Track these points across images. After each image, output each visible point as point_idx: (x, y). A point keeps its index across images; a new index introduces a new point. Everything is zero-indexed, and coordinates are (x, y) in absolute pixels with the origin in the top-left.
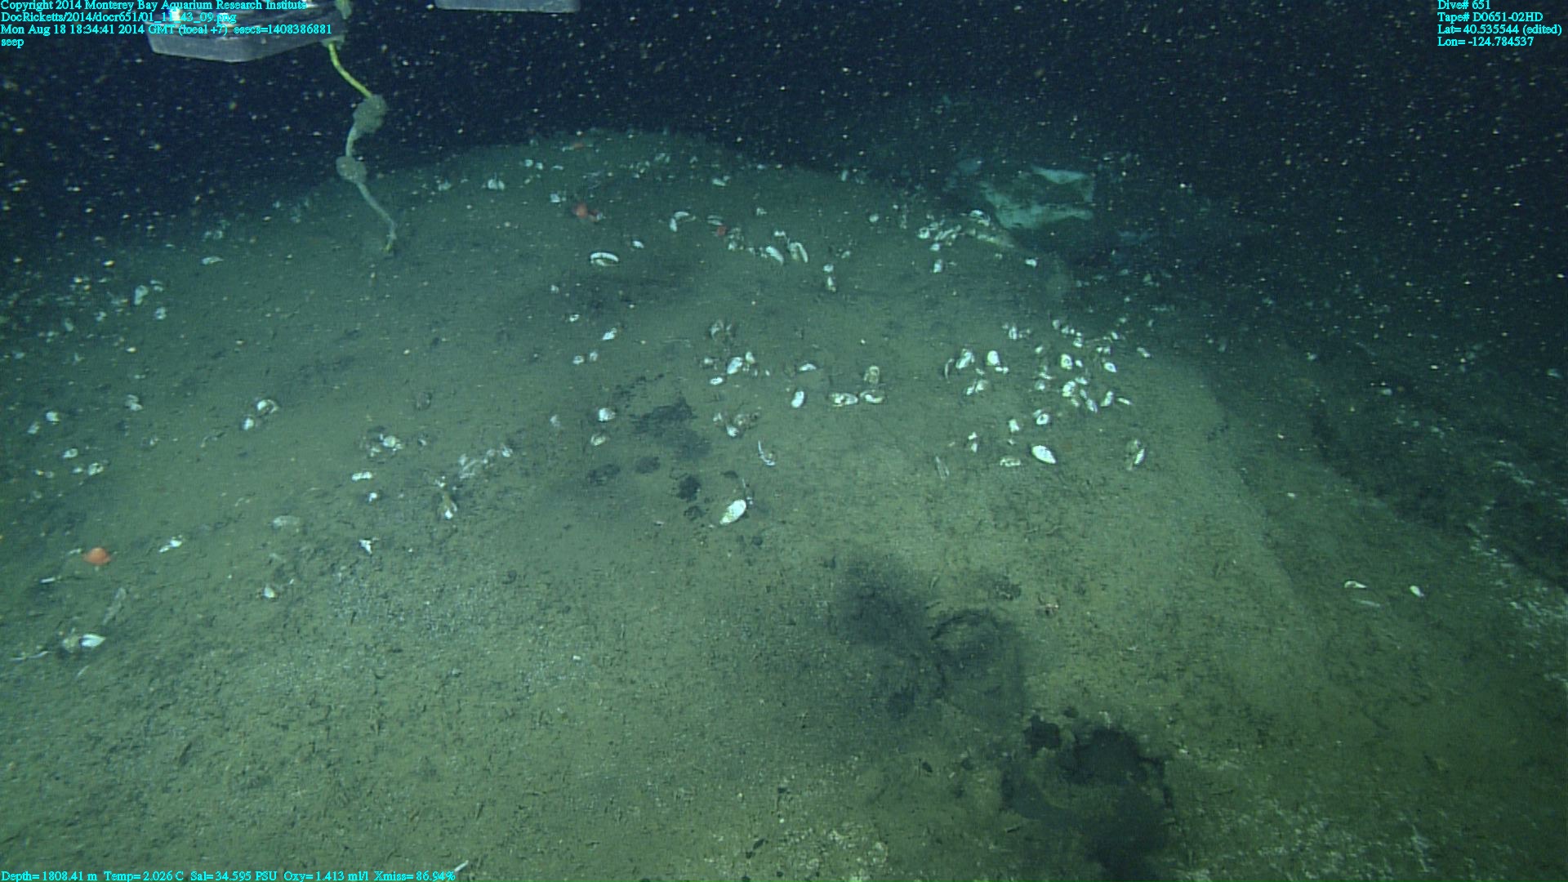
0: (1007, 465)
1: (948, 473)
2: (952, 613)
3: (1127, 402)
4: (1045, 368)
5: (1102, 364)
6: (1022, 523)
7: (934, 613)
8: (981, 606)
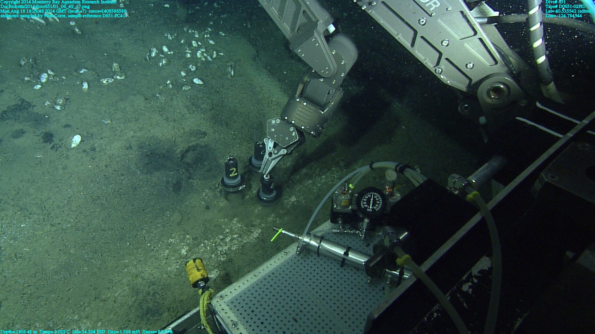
0: (185, 89)
1: (164, 99)
2: (184, 149)
3: (222, 54)
4: (187, 48)
5: (209, 42)
6: (199, 109)
7: (178, 151)
8: (194, 143)
